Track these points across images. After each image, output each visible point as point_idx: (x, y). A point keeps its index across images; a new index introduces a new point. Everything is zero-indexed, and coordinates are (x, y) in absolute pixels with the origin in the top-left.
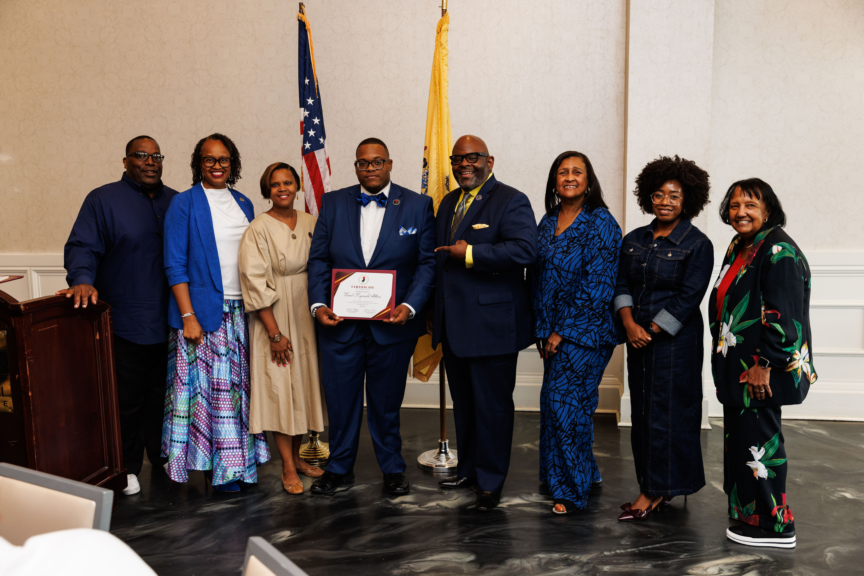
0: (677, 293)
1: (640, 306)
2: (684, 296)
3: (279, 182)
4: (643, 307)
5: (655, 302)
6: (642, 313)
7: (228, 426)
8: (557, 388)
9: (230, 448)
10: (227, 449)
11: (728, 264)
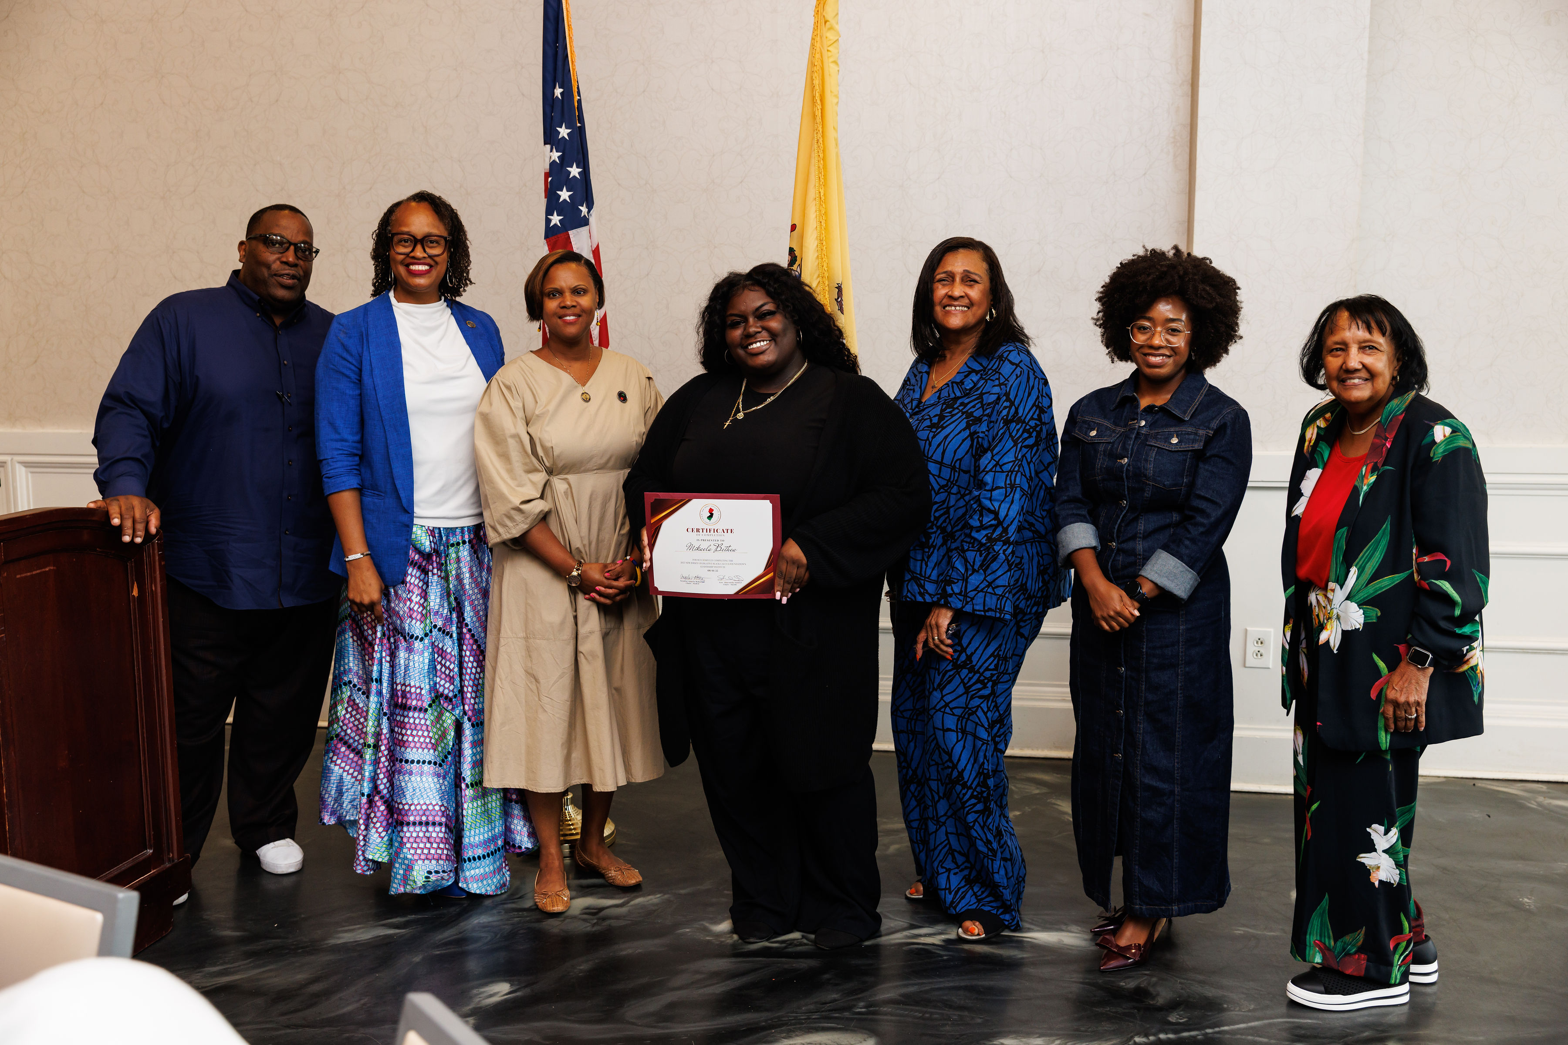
0: (1186, 515)
1: (1118, 543)
2: (1199, 519)
3: (561, 288)
4: (1124, 546)
5: (1146, 537)
6: (1121, 558)
7: (419, 779)
9: (421, 823)
10: (414, 824)
11: (1317, 466)
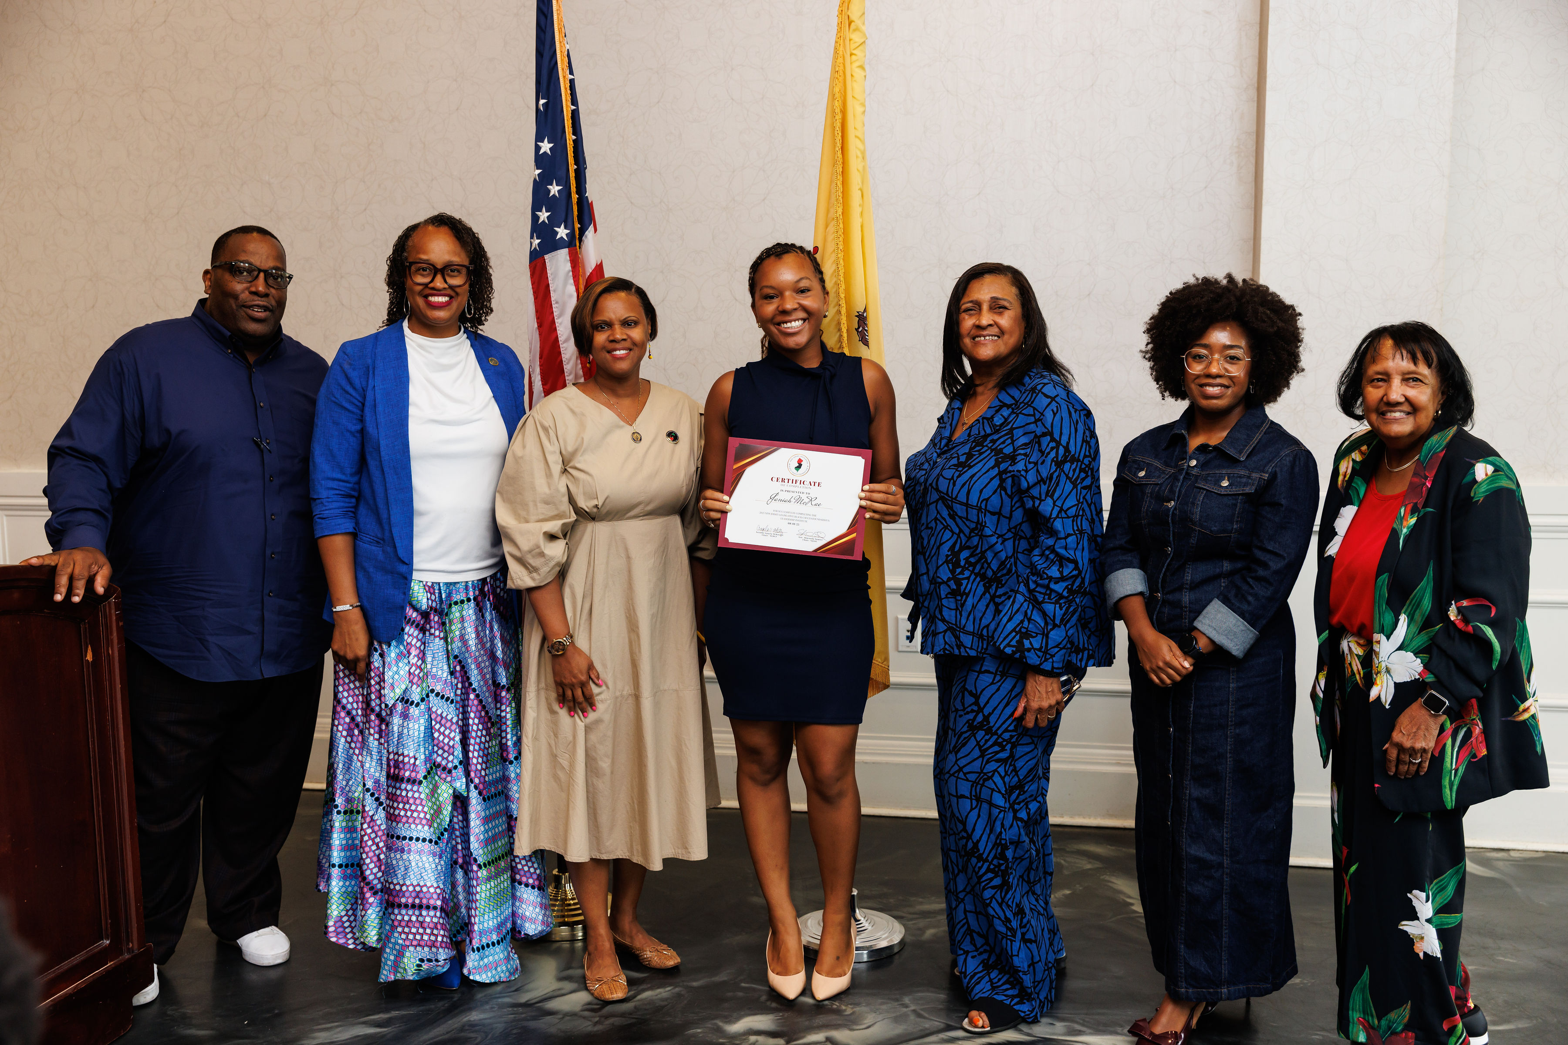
0: (1239, 565)
1: (1163, 594)
2: (1261, 572)
3: (611, 320)
4: (1170, 597)
5: (1195, 586)
6: (1168, 610)
8: (961, 769)
11: (1352, 504)
